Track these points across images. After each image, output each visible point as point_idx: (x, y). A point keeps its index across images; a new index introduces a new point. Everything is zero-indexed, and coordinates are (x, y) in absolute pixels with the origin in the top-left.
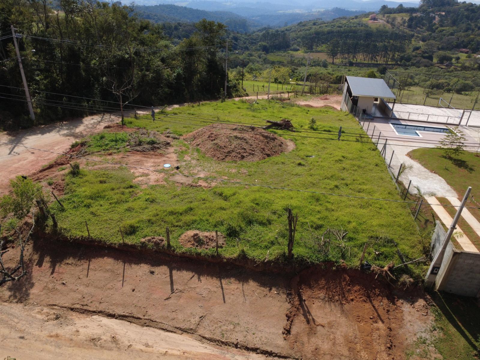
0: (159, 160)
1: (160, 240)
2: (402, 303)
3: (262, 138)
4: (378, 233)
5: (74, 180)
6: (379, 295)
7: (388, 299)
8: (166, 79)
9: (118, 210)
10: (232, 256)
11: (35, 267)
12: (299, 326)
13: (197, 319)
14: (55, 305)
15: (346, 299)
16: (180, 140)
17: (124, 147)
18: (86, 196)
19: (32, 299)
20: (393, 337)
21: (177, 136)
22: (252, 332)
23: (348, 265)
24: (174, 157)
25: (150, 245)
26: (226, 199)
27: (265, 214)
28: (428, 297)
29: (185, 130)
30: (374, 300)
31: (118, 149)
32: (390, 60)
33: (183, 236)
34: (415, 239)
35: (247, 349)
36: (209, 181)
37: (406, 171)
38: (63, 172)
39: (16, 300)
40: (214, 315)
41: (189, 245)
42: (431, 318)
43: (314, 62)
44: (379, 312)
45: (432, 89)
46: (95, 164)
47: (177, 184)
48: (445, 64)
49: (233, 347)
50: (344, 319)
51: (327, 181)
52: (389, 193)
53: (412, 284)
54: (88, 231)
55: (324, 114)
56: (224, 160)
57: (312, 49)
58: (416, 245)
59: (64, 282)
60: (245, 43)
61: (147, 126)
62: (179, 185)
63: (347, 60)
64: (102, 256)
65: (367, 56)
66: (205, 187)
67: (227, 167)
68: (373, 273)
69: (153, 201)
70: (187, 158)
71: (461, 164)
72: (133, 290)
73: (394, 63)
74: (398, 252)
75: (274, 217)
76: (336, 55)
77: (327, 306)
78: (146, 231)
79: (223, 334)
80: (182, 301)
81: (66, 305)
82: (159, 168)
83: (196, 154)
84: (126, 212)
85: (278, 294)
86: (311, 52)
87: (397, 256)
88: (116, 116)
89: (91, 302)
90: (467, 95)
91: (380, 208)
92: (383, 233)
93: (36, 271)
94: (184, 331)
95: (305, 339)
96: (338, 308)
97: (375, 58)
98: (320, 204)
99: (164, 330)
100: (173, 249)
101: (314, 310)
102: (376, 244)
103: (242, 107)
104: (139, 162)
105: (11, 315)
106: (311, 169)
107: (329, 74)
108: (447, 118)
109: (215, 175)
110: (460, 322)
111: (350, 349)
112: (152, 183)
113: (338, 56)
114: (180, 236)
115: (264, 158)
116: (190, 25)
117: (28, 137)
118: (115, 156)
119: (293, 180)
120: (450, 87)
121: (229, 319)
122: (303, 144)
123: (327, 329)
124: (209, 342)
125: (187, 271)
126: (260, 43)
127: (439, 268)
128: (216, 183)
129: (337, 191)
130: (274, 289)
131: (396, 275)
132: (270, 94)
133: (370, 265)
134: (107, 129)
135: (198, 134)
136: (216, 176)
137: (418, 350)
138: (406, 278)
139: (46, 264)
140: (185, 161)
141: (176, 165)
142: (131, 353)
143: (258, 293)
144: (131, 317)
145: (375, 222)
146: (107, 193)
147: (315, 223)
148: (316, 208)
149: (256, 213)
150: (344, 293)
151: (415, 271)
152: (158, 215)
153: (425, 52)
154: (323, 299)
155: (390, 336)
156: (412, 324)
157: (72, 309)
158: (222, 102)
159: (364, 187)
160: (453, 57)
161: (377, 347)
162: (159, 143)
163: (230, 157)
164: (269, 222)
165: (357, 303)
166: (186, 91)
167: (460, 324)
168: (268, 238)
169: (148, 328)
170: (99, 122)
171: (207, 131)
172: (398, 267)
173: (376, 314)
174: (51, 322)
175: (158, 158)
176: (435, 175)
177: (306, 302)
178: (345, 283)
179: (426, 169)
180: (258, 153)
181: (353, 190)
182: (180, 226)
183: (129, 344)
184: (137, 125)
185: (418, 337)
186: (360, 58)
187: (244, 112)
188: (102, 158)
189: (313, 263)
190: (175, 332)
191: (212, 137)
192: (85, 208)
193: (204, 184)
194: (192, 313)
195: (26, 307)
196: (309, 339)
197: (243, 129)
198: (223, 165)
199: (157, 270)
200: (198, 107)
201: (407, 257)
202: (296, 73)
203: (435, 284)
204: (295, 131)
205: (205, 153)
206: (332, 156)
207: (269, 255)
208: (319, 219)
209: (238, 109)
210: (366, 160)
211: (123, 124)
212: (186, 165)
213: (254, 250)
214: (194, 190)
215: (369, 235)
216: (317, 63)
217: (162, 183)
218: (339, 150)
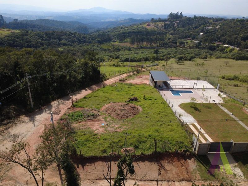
1: (115, 153)
2: (188, 160)
3: (131, 108)
4: (178, 140)
6: (181, 159)
7: (184, 160)
9: (96, 144)
10: (139, 154)
11: (77, 168)
12: (163, 172)
14: (90, 179)
15: (173, 162)
16: (101, 111)
17: (83, 118)
18: (83, 141)
19: (82, 179)
20: (187, 170)
21: (99, 110)
22: (151, 176)
23: (172, 152)
24: (103, 120)
25: (113, 155)
26: (129, 135)
27: (144, 139)
28: (194, 157)
29: (99, 106)
31: (81, 119)
32: (158, 45)
33: (122, 150)
34: (188, 140)
35: (151, 181)
36: (120, 129)
37: (181, 116)
42: (196, 163)
43: (124, 48)
45: (179, 60)
46: (77, 127)
48: (182, 45)
49: (147, 181)
50: (174, 167)
51: (157, 123)
52: (178, 125)
53: (190, 154)
54: (92, 154)
55: (145, 89)
56: (121, 119)
58: (189, 142)
59: (89, 172)
60: (89, 40)
61: (83, 106)
62: (111, 132)
63: (139, 46)
64: (98, 161)
65: (148, 43)
66: (120, 131)
67: (123, 122)
68: (179, 153)
69: (106, 139)
70: (108, 120)
71: (196, 109)
72: (112, 170)
73: (160, 46)
74: (184, 145)
75: (146, 139)
76: (134, 44)
77: (169, 165)
79: (143, 178)
81: (94, 178)
82: (101, 126)
83: (110, 117)
84: (99, 145)
85: (154, 164)
86: (122, 42)
87: (184, 147)
89: (101, 176)
90: (193, 61)
91: (176, 131)
92: (180, 140)
94: (132, 179)
95: (165, 175)
96: (172, 165)
97: (152, 44)
98: (159, 132)
100: (120, 155)
101: (165, 167)
102: (178, 144)
104: (93, 125)
106: (151, 119)
107: (135, 57)
109: (120, 126)
111: (178, 175)
112: (101, 132)
113: (135, 44)
115: (134, 116)
116: (60, 32)
117: (36, 117)
118: (82, 123)
119: (147, 124)
120: (186, 58)
121: (143, 173)
122: (144, 107)
123: (170, 171)
126: (97, 39)
127: (196, 149)
128: (123, 129)
129: (162, 126)
130: (153, 162)
131: (185, 152)
133: (178, 151)
134: (70, 110)
135: (107, 109)
137: (194, 172)
138: (188, 153)
139: (81, 167)
141: (106, 124)
143: (149, 164)
145: (176, 136)
146: (89, 139)
148: (158, 134)
149: (141, 139)
150: (172, 160)
151: (190, 150)
153: (173, 40)
154: (167, 163)
156: (191, 165)
157: (96, 179)
158: (104, 87)
160: (185, 42)
161: (184, 173)
162: (95, 115)
163: (123, 118)
164: (146, 141)
165: (176, 162)
167: (203, 163)
168: (147, 147)
170: (59, 104)
171: (111, 107)
172: (185, 150)
173: (182, 165)
174: (92, 184)
175: (98, 122)
176: (189, 115)
177: (163, 165)
178: (172, 157)
179: (186, 113)
180: (131, 114)
181: (167, 125)
184: (79, 106)
185: (194, 169)
186: (145, 44)
187: (116, 92)
188: (78, 124)
189: (162, 153)
190: (130, 180)
191: (114, 110)
197: (124, 106)
199: (117, 162)
201: (187, 146)
203: (195, 153)
204: (139, 101)
205: (113, 117)
206: (156, 112)
207: (149, 152)
208: (160, 138)
209: (112, 91)
210: (167, 112)
211: (74, 106)
212: (109, 123)
213: (144, 151)
214: (117, 133)
215: (175, 141)
216: (126, 48)
217: (105, 132)
218: (157, 109)
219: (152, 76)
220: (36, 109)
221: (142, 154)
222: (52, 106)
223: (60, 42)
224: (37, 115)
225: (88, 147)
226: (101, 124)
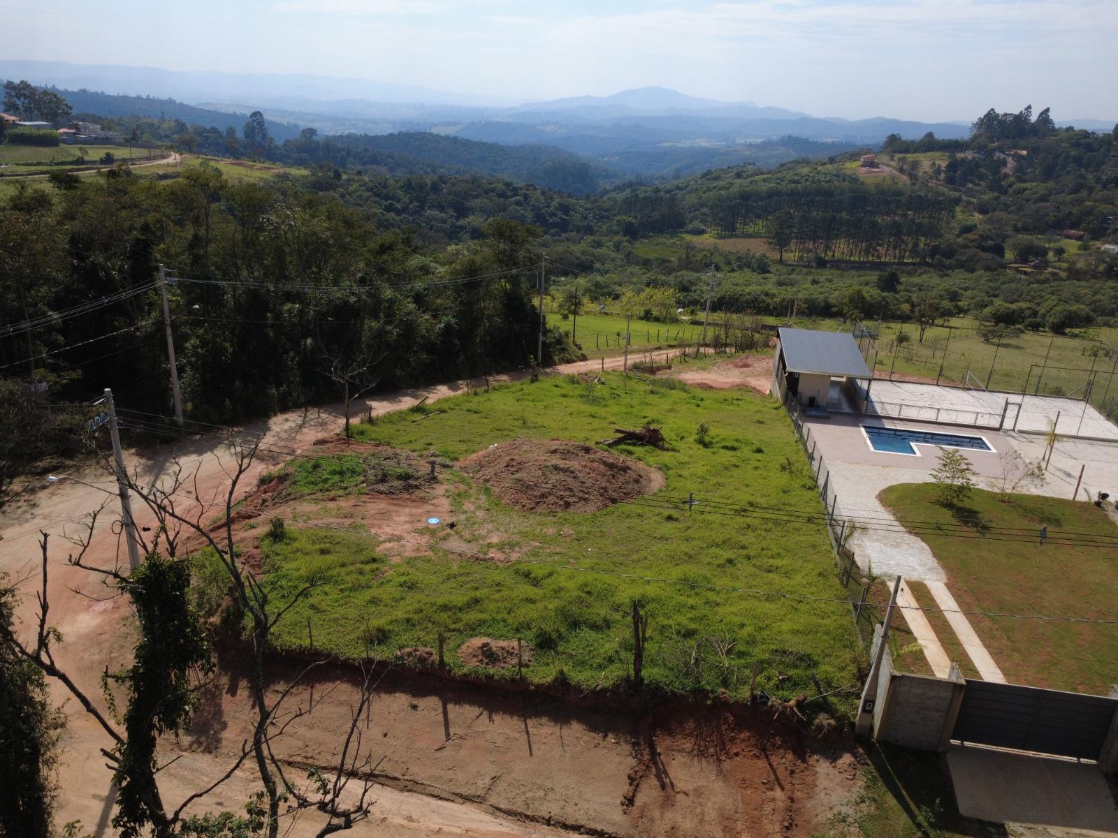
0: (420, 511)
1: (427, 653)
2: (818, 761)
3: (602, 468)
4: (787, 645)
5: (277, 547)
6: (780, 747)
7: (794, 753)
8: (422, 337)
9: (356, 601)
10: (544, 681)
11: (225, 696)
12: (648, 793)
13: (487, 781)
15: (727, 753)
16: (455, 469)
17: (356, 485)
18: (300, 578)
19: (226, 747)
20: (795, 811)
21: (449, 463)
22: (574, 802)
23: (731, 697)
24: (445, 503)
25: (410, 662)
26: (536, 582)
27: (601, 611)
28: (861, 750)
29: (464, 447)
30: (772, 754)
31: (346, 488)
32: (907, 254)
33: (464, 647)
35: (566, 827)
36: (507, 551)
38: (254, 532)
39: (202, 749)
40: (514, 775)
41: (474, 663)
42: (860, 783)
43: (739, 259)
44: (778, 773)
45: (997, 323)
46: (309, 518)
47: (451, 556)
48: (1032, 264)
49: (543, 823)
50: (721, 783)
51: (713, 550)
53: (832, 729)
54: (311, 637)
55: (731, 408)
56: (533, 511)
57: (734, 229)
58: (847, 665)
59: (274, 721)
61: (392, 439)
62: (455, 557)
63: (812, 255)
64: (333, 680)
65: (856, 246)
66: (501, 562)
67: (538, 524)
68: (771, 711)
69: (412, 586)
70: (468, 506)
72: (385, 735)
73: (918, 260)
74: (813, 677)
75: (617, 616)
76: (787, 244)
77: (696, 763)
78: (405, 637)
79: (527, 804)
80: (462, 753)
81: (280, 757)
82: (420, 525)
83: (483, 497)
84: (369, 605)
85: (617, 743)
86: (729, 237)
87: (812, 683)
88: (330, 414)
89: (319, 753)
91: (800, 602)
92: (797, 645)
93: (226, 701)
94: (467, 799)
95: (656, 814)
96: (713, 766)
97: (876, 250)
98: (697, 594)
99: (436, 797)
100: (448, 668)
101: (673, 770)
102: (781, 662)
103: (571, 394)
104: (384, 516)
105: (197, 770)
106: (688, 528)
107: (767, 294)
108: (974, 416)
109: (517, 538)
110: (905, 790)
111: (726, 829)
112: (409, 554)
113: (792, 246)
114: (459, 646)
115: (607, 507)
116: (466, 181)
117: (175, 460)
118: (342, 503)
119: (654, 548)
120: (1039, 320)
121: (538, 782)
122: (680, 476)
123: (692, 798)
124: (505, 816)
125: (470, 706)
126: (618, 218)
127: (874, 702)
128: (520, 555)
129: (729, 569)
130: (610, 735)
131: (808, 715)
132: (632, 352)
133: (767, 698)
134: (321, 446)
135: (487, 459)
136: (518, 540)
137: (832, 832)
138: (823, 719)
139: (243, 693)
140: (465, 512)
141: (449, 521)
142: (387, 830)
143: (585, 742)
144: (383, 776)
145: (785, 626)
146: (334, 572)
147: (683, 627)
148: (688, 600)
149: (586, 609)
150: (724, 743)
151: (838, 707)
152: (421, 611)
153: (984, 238)
154: (689, 753)
155: (790, 811)
156: (828, 792)
157: (290, 764)
158: (532, 382)
159: (778, 562)
160: (1049, 249)
161: (769, 826)
162: (419, 478)
163: (545, 505)
164: (608, 624)
165: (745, 760)
166: (462, 358)
167: (904, 793)
168: (602, 651)
169: (410, 793)
170: (301, 427)
171: (504, 454)
172: (811, 701)
173: (773, 777)
175: (418, 507)
176: (914, 538)
177: (662, 757)
178: (726, 726)
179: (901, 527)
180: (594, 496)
181: (759, 568)
182: (459, 630)
183: (382, 817)
184: (373, 437)
185: (836, 812)
186: (840, 249)
187: (576, 405)
188: (319, 506)
189: (674, 694)
190: (453, 801)
191: (512, 466)
192: (300, 598)
193: (498, 556)
194: (478, 772)
195: (218, 760)
196: (662, 813)
197: (569, 452)
198: (532, 519)
199: (423, 703)
200: (486, 396)
201: (828, 684)
202: (695, 291)
203: (871, 729)
204: (668, 450)
205: (500, 497)
206: (730, 501)
207: (605, 678)
208: (692, 620)
209: (563, 399)
210: (792, 509)
211: (348, 436)
212: (467, 519)
213: (579, 672)
214: (481, 567)
215: (774, 647)
216: (745, 261)
217: (426, 553)
218: (745, 489)
219: (782, 353)
220: (198, 434)
221: (562, 680)
222: (268, 429)
223: (462, 222)
224: (187, 453)
225: (313, 607)
226: (423, 519)
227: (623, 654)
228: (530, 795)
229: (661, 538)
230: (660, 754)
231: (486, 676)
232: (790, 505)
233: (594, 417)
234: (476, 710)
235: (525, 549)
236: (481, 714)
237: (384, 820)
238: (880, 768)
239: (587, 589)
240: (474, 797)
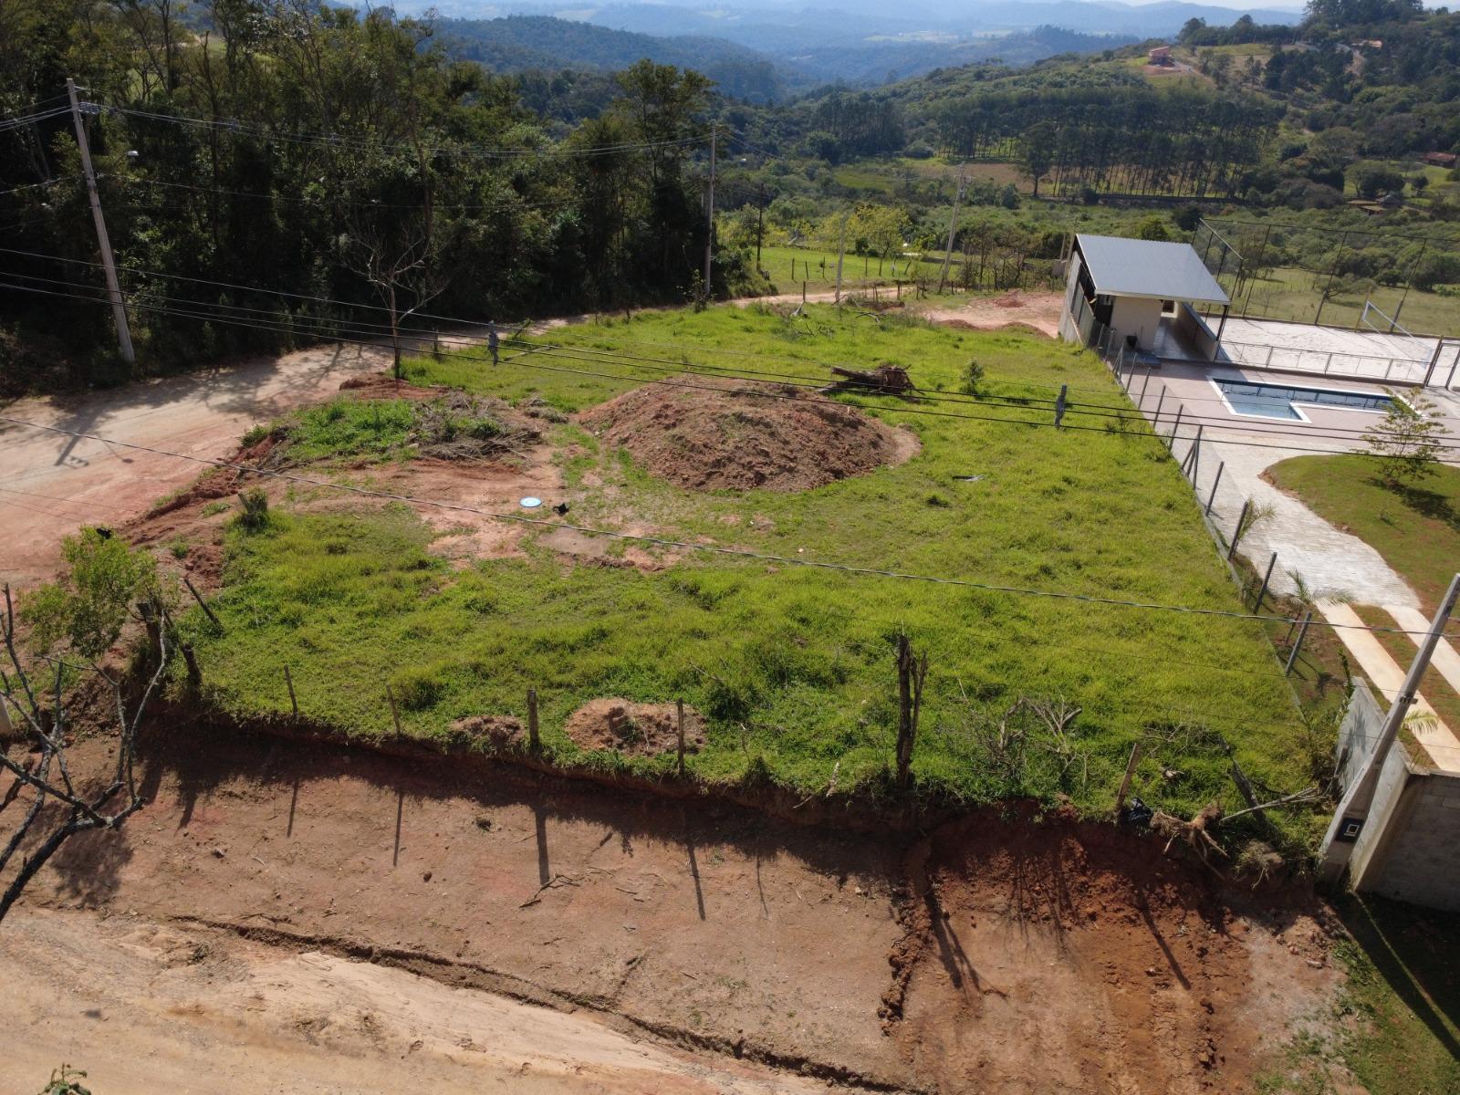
0: (507, 486)
1: (509, 727)
2: (1247, 929)
3: (817, 421)
4: (1172, 714)
5: (251, 542)
6: (1174, 903)
7: (1203, 916)
8: (527, 242)
9: (384, 633)
10: (726, 779)
12: (930, 992)
13: (619, 967)
14: (193, 919)
15: (1074, 915)
16: (571, 424)
17: (402, 446)
18: (287, 592)
19: (123, 898)
20: (1217, 1031)
21: (560, 414)
22: (787, 1009)
23: (1079, 810)
24: (552, 475)
25: (479, 741)
26: (708, 603)
27: (829, 652)
28: (1328, 910)
29: (586, 394)
30: (1159, 917)
31: (383, 450)
32: (1209, 186)
33: (577, 716)
34: (1287, 732)
35: (772, 1060)
36: (658, 551)
37: (1260, 524)
38: (218, 519)
39: (76, 902)
40: (670, 955)
41: (595, 744)
42: (1337, 975)
43: (978, 191)
44: (1175, 955)
45: (1341, 275)
46: (315, 497)
47: (560, 560)
48: (1382, 200)
49: (728, 1053)
50: (1067, 974)
51: (1016, 553)
52: (1208, 592)
53: (1277, 870)
54: (292, 696)
55: (1008, 351)
56: (702, 487)
57: (971, 151)
58: (1291, 751)
59: (220, 850)
61: (470, 381)
62: (566, 560)
63: (1078, 187)
64: (335, 773)
65: (1140, 174)
66: (646, 568)
67: (711, 508)
68: (1158, 836)
69: (487, 609)
70: (591, 479)
72: (427, 878)
73: (1222, 195)
74: (1234, 771)
75: (856, 662)
76: (1046, 171)
77: (1016, 934)
78: (468, 698)
79: (696, 1014)
80: (573, 912)
81: (226, 918)
82: (507, 509)
83: (617, 467)
84: (408, 640)
85: (866, 894)
86: (968, 161)
87: (1231, 785)
88: (377, 353)
89: (301, 911)
90: (1448, 294)
91: (1181, 638)
92: (1191, 714)
94: (581, 1003)
95: (948, 1034)
96: (1050, 940)
97: (1166, 180)
98: (995, 624)
99: (519, 998)
100: (546, 753)
101: (975, 946)
102: (1166, 746)
103: (758, 327)
104: (446, 493)
105: (62, 945)
106: (967, 518)
107: (1024, 227)
108: (1387, 363)
109: (675, 530)
110: (1427, 991)
111: (1085, 1067)
112: (485, 555)
113: (1052, 173)
114: (568, 713)
115: (826, 483)
116: (602, 80)
117: (113, 414)
118: (375, 473)
119: (911, 549)
120: (1396, 270)
121: (717, 969)
122: (944, 439)
123: (1014, 1003)
124: (654, 1037)
125: (588, 823)
126: (812, 134)
127: (1361, 823)
128: (679, 558)
129: (1047, 584)
130: (852, 880)
131: (1226, 843)
132: (844, 287)
133: (1148, 811)
134: (351, 391)
135: (623, 407)
136: (677, 533)
137: (1295, 1075)
138: (1257, 852)
139: (167, 796)
140: (586, 489)
141: (558, 501)
142: (419, 1066)
143: (804, 893)
144: (419, 957)
145: (1164, 680)
146: (348, 584)
147: (979, 682)
148: (983, 634)
149: (799, 648)
150: (1067, 896)
151: (1286, 830)
152: (502, 651)
153: (1317, 163)
154: (1002, 914)
155: (1208, 1030)
156: (1276, 992)
157: (243, 932)
158: (697, 311)
159: (1132, 573)
160: (1407, 179)
161: (1169, 1062)
162: (508, 435)
163: (722, 479)
164: (841, 676)
165: (1108, 926)
166: (589, 279)
167: (1426, 995)
168: (836, 723)
169: (471, 991)
170: (327, 369)
171: (652, 399)
172: (1234, 819)
173: (1165, 961)
174: (180, 970)
175: (505, 480)
176: (1349, 538)
177: (951, 922)
178: (1070, 864)
179: (1321, 520)
180: (805, 465)
181: (1099, 581)
182: (568, 685)
183: (413, 1040)
184: (440, 378)
185: (1296, 1033)
186: (1119, 179)
187: (765, 341)
188: (336, 478)
189: (972, 803)
190: (552, 1007)
191: (667, 416)
192: (284, 628)
193: (641, 559)
194: (602, 950)
195: (106, 924)
196: (959, 1034)
197: (761, 394)
198: (701, 501)
199: (498, 816)
200: (625, 328)
201: (1262, 788)
202: (924, 224)
203: (1347, 872)
204: (918, 403)
205: (645, 467)
206: (1032, 477)
207: (838, 776)
208: (992, 668)
209: (747, 334)
210: (1136, 490)
211: (397, 376)
212: (588, 500)
213: (792, 762)
214: (612, 576)
215: (1146, 718)
216: (986, 195)
217: (516, 555)
218: (1053, 459)
219: (1083, 269)
220: (156, 375)
221: (760, 779)
222: (275, 371)
225: (305, 643)
226: (513, 499)
227: (874, 731)
228: (701, 995)
229: (924, 533)
230: (947, 916)
231: (618, 769)
232: (1134, 484)
233: (796, 357)
234: (600, 831)
235: (689, 549)
236: (609, 837)
237: (415, 1046)
238: (1371, 946)
239: (802, 614)
240: (592, 999)
